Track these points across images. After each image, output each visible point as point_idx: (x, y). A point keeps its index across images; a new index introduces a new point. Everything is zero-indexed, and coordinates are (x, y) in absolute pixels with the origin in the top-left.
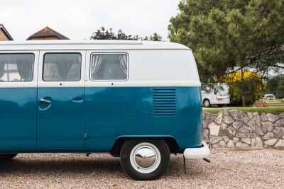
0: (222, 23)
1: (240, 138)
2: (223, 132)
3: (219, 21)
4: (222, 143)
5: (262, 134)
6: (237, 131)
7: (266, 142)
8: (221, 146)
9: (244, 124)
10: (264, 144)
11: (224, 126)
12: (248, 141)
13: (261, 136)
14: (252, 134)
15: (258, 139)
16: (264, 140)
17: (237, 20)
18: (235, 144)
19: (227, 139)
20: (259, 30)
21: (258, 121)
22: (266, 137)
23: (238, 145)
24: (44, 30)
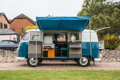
0: (103, 20)
1: (109, 59)
2: (104, 57)
3: (102, 19)
4: (103, 60)
5: (116, 57)
6: (108, 56)
7: (117, 60)
8: (103, 61)
9: (110, 54)
10: (117, 61)
11: (104, 55)
12: (111, 59)
13: (116, 58)
14: (113, 57)
15: (115, 59)
16: (117, 59)
17: (108, 19)
18: (107, 60)
19: (105, 59)
20: (116, 23)
21: (115, 53)
22: (117, 58)
23: (108, 60)
24: (21, 15)
